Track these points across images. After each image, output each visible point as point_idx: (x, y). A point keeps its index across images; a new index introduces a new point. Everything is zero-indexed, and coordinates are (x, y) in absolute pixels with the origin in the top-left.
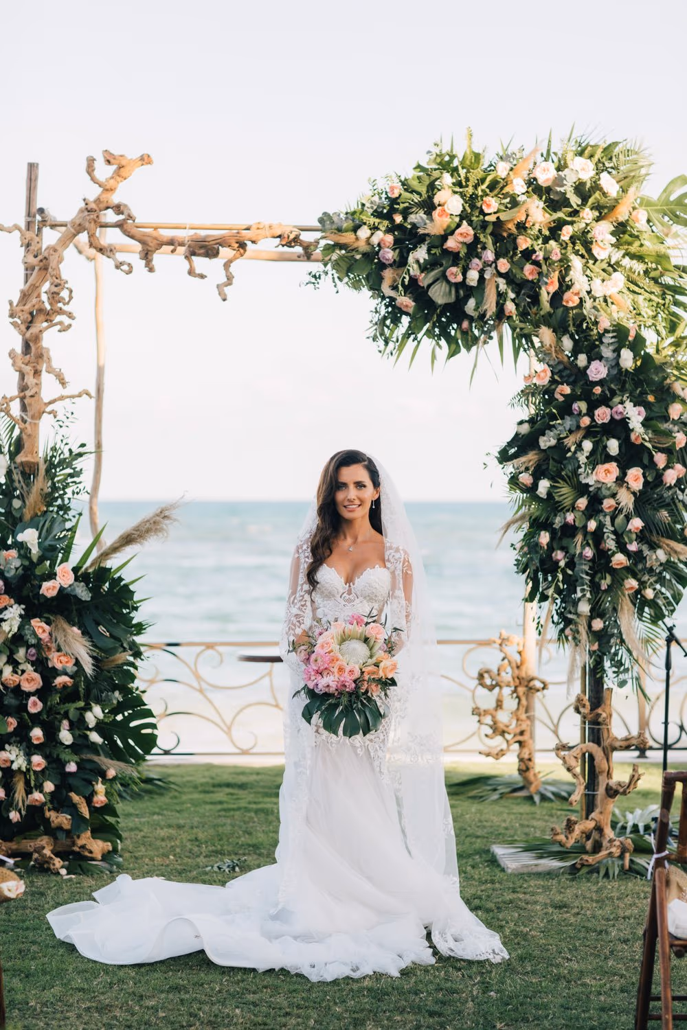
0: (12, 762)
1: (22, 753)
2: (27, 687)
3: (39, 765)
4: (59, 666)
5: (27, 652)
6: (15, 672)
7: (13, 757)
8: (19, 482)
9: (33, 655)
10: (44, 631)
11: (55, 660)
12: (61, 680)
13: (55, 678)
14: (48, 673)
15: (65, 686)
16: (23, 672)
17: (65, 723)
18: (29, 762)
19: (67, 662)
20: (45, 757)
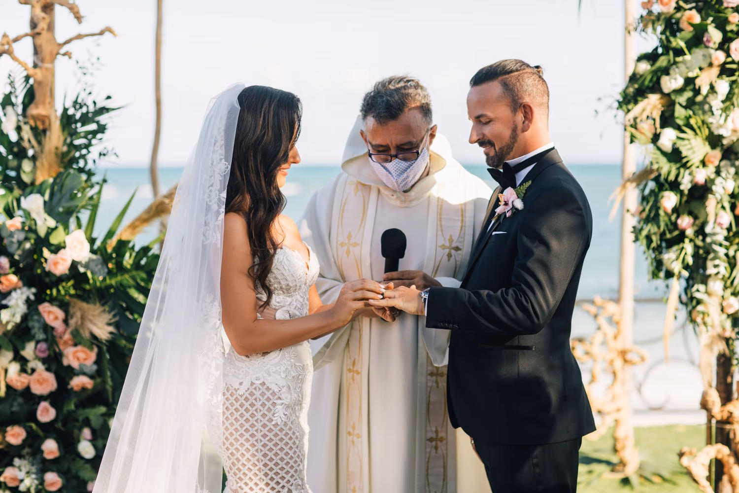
0: (22, 481)
1: (34, 469)
2: (37, 390)
3: (53, 484)
4: (75, 365)
5: (36, 348)
6: (23, 370)
7: (21, 475)
8: (29, 141)
9: (43, 352)
10: (56, 318)
11: (71, 357)
12: (78, 382)
13: (71, 378)
14: (63, 374)
15: (84, 389)
16: (33, 370)
17: (87, 433)
18: (42, 482)
19: (85, 359)
20: (61, 473)
